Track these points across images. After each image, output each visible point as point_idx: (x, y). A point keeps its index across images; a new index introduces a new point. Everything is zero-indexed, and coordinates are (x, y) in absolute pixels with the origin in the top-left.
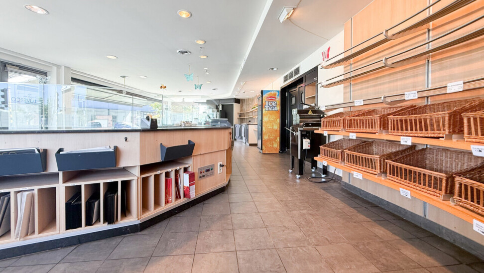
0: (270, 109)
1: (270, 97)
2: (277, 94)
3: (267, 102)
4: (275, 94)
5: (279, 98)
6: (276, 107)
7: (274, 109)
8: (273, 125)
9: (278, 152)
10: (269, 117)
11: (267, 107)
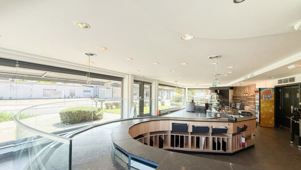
0: (266, 99)
1: (266, 92)
2: (272, 90)
3: (264, 95)
4: (270, 90)
5: (273, 92)
6: (271, 99)
7: (269, 100)
8: (268, 110)
9: (273, 127)
10: (265, 104)
11: (264, 98)
